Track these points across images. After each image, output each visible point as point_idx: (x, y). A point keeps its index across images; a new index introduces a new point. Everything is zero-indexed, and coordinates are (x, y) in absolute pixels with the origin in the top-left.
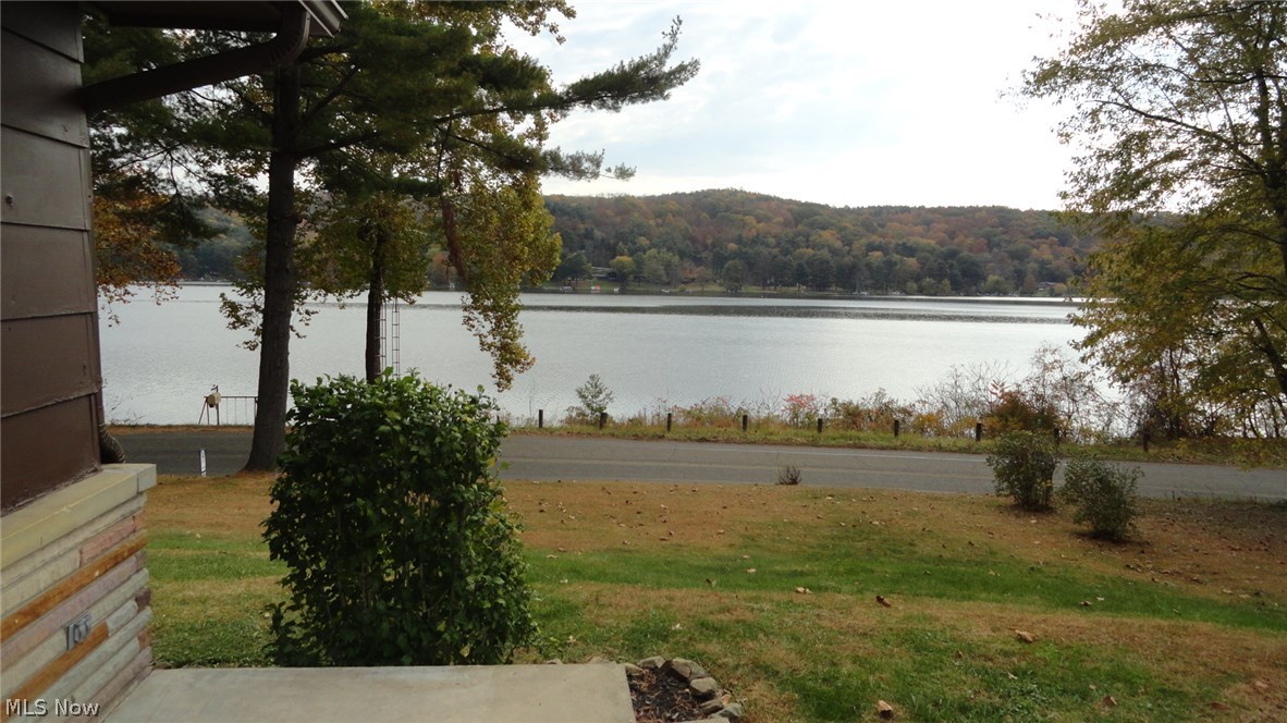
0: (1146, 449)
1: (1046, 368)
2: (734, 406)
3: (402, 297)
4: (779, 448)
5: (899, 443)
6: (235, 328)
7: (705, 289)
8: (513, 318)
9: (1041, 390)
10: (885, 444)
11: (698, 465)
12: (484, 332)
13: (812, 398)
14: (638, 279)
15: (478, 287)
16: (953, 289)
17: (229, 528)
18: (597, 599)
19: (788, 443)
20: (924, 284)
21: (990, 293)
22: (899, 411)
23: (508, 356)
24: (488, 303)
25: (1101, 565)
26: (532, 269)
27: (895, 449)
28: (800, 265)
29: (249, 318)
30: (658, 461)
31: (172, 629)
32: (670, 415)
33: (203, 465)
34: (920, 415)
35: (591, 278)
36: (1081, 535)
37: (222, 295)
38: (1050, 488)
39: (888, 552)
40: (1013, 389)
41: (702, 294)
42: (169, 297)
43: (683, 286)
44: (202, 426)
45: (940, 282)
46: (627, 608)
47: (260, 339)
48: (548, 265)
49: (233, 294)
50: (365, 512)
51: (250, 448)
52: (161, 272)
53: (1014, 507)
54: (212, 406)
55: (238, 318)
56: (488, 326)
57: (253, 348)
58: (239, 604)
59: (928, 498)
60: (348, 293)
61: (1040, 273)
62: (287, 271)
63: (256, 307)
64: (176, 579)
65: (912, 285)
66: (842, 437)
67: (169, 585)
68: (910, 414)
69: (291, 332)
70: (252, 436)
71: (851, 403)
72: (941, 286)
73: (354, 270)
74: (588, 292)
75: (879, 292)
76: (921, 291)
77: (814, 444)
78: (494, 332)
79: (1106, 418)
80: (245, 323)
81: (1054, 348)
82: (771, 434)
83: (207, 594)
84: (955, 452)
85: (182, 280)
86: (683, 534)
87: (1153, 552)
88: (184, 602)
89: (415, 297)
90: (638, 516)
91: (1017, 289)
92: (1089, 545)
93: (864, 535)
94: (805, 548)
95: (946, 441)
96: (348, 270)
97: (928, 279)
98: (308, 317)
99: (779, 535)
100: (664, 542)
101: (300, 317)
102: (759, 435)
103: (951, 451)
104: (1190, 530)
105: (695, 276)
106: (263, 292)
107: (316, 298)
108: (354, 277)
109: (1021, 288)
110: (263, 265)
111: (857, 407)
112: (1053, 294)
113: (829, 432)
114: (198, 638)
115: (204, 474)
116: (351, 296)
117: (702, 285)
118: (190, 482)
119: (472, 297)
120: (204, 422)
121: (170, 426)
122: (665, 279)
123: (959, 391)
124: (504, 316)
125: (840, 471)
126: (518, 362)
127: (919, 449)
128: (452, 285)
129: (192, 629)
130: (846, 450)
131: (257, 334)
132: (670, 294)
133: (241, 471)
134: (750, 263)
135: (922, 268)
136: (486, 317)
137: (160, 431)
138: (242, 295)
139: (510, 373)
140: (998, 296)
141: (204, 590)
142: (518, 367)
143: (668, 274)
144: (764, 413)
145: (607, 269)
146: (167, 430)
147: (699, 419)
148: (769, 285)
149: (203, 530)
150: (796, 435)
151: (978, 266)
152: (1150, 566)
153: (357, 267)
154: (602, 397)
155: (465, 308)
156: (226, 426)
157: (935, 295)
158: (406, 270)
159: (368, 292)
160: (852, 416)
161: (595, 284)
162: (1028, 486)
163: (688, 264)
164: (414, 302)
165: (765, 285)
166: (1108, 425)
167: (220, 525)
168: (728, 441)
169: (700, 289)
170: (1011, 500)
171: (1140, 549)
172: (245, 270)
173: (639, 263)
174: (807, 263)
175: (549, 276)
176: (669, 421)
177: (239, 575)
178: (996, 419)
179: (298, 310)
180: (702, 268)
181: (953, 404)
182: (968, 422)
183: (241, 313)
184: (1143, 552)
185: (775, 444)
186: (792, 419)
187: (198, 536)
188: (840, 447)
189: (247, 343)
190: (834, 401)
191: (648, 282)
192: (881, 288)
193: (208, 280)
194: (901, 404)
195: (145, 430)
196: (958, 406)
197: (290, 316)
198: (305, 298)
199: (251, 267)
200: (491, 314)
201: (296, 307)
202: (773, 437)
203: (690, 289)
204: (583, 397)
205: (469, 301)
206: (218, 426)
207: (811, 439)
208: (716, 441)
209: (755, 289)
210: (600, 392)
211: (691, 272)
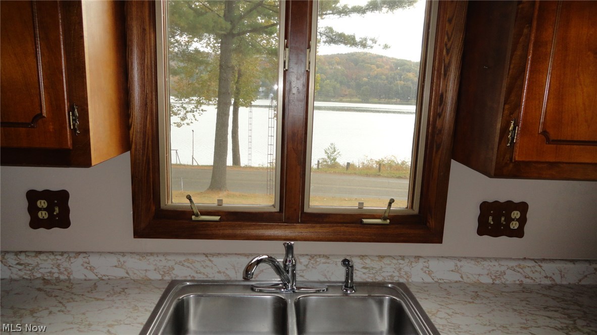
7: (352, 100)
14: (320, 94)
28: (397, 89)
33: (182, 185)
41: (350, 102)
43: (341, 98)
105: (347, 93)
117: (351, 98)
122: (333, 94)
132: (335, 102)
133: (207, 190)
134: (373, 88)
143: (334, 92)
148: (382, 99)
154: (335, 153)
163: (344, 88)
165: (380, 98)
169: (349, 99)
174: (401, 88)
180: (350, 90)
203: (344, 100)
204: (327, 153)
209: (376, 100)
210: (335, 151)
211: (345, 91)
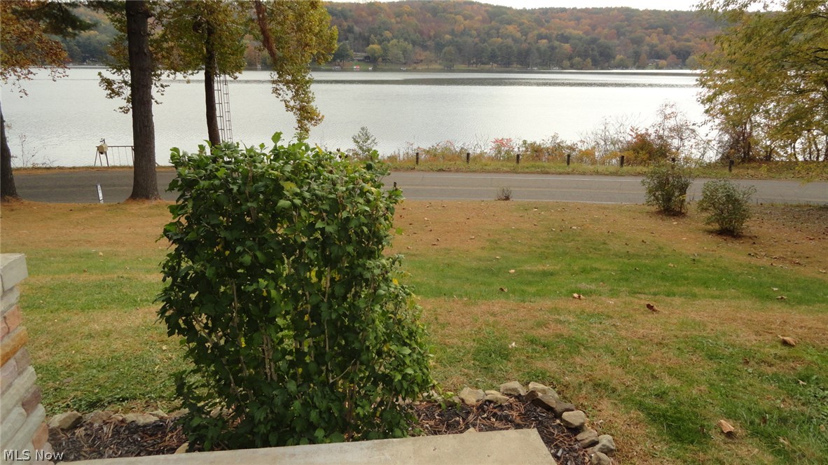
0: (730, 170)
1: (666, 117)
2: (457, 147)
3: (229, 74)
4: (492, 174)
5: (570, 170)
6: (111, 97)
7: (430, 67)
8: (307, 88)
9: (661, 132)
10: (561, 170)
11: (438, 188)
12: (288, 98)
13: (509, 140)
14: (384, 60)
15: (281, 66)
16: (592, 65)
17: (124, 245)
18: (436, 319)
19: (497, 171)
20: (574, 62)
21: (617, 67)
22: (567, 148)
23: (306, 114)
24: (289, 78)
25: (731, 254)
26: (319, 52)
27: (568, 174)
28: (493, 50)
29: (121, 90)
30: (412, 185)
31: (82, 366)
32: (417, 154)
33: (101, 195)
34: (580, 151)
35: (353, 60)
36: (710, 232)
37: (100, 74)
38: (684, 200)
39: (591, 250)
40: (643, 132)
41: (428, 71)
42: (61, 75)
43: (415, 65)
44: (97, 168)
45: (584, 60)
46: (463, 326)
47: (130, 105)
48: (329, 50)
49: (108, 74)
50: (268, 292)
51: (132, 182)
52: (53, 58)
53: (659, 213)
54: (102, 153)
55: (113, 90)
56: (290, 94)
57: (126, 112)
58: (138, 336)
59: (599, 207)
60: (190, 72)
61: (650, 53)
62: (145, 54)
63: (125, 83)
64: (83, 310)
65: (567, 63)
66: (533, 166)
67: (77, 317)
68: (574, 150)
69: (152, 100)
70: (133, 174)
71: (535, 143)
72: (585, 63)
73: (193, 55)
74: (352, 70)
75: (545, 67)
76: (572, 67)
77: (515, 171)
78: (295, 97)
79: (702, 149)
80: (118, 94)
81: (671, 104)
82: (486, 165)
83: (109, 327)
84: (607, 175)
85: (71, 64)
86: (446, 240)
87: (761, 243)
88: (90, 336)
89: (237, 74)
90: (411, 227)
91: (634, 64)
92: (719, 239)
93: (571, 238)
94: (534, 249)
95: (600, 168)
96: (188, 54)
97: (577, 59)
98: (163, 89)
99: (512, 239)
100: (435, 247)
101: (157, 89)
102: (477, 167)
103: (605, 174)
104: (775, 226)
105: (423, 58)
106: (129, 71)
107: (168, 76)
108: (194, 59)
109: (637, 64)
110: (127, 52)
111: (540, 146)
112: (658, 67)
113: (522, 163)
114: (106, 374)
115: (102, 202)
116: (192, 74)
117: (427, 65)
118: (92, 208)
119: (278, 73)
120: (98, 164)
121: (74, 168)
122: (403, 60)
123: (607, 134)
124: (300, 87)
125: (533, 189)
126: (312, 119)
127: (584, 174)
128: (259, 66)
129: (99, 366)
130: (536, 175)
131: (128, 102)
132: (407, 71)
133: (128, 200)
134: (460, 49)
135: (574, 51)
136: (289, 88)
137: (68, 171)
138: (114, 73)
139: (308, 126)
140: (622, 69)
141: (107, 322)
142: (313, 122)
143: (405, 57)
144: (478, 151)
145: (364, 54)
146: (72, 170)
147: (435, 155)
148: (472, 64)
149: (105, 248)
150: (502, 165)
151: (610, 49)
152: (763, 254)
153: (195, 53)
154: (369, 142)
155: (274, 82)
156: (114, 167)
157: (582, 69)
158: (230, 54)
159: (204, 71)
160: (536, 151)
161: (356, 65)
162: (668, 198)
163: (418, 49)
164: (237, 78)
165: (469, 64)
166: (703, 155)
167: (117, 243)
168: (457, 171)
169: (426, 67)
170: (655, 208)
171: (751, 241)
172: (114, 55)
173: (385, 50)
174: (497, 48)
175: (330, 58)
176: (417, 159)
177: (135, 303)
178: (631, 152)
179: (155, 84)
180: (427, 53)
181: (603, 143)
182: (613, 155)
183: (114, 86)
184: (754, 243)
185: (489, 172)
186: (496, 155)
187: (101, 254)
188: (532, 173)
189: (121, 108)
190: (525, 142)
191: (392, 63)
192: (546, 65)
193: (89, 64)
194: (569, 143)
195: (57, 171)
196: (606, 144)
197: (150, 88)
198: (160, 75)
199: (118, 53)
200: (292, 86)
201: (154, 82)
202: (487, 168)
203: (420, 67)
204: (357, 142)
205: (276, 77)
206: (108, 167)
207: (512, 168)
208: (449, 171)
209: (463, 67)
210: (368, 139)
211: (420, 55)
